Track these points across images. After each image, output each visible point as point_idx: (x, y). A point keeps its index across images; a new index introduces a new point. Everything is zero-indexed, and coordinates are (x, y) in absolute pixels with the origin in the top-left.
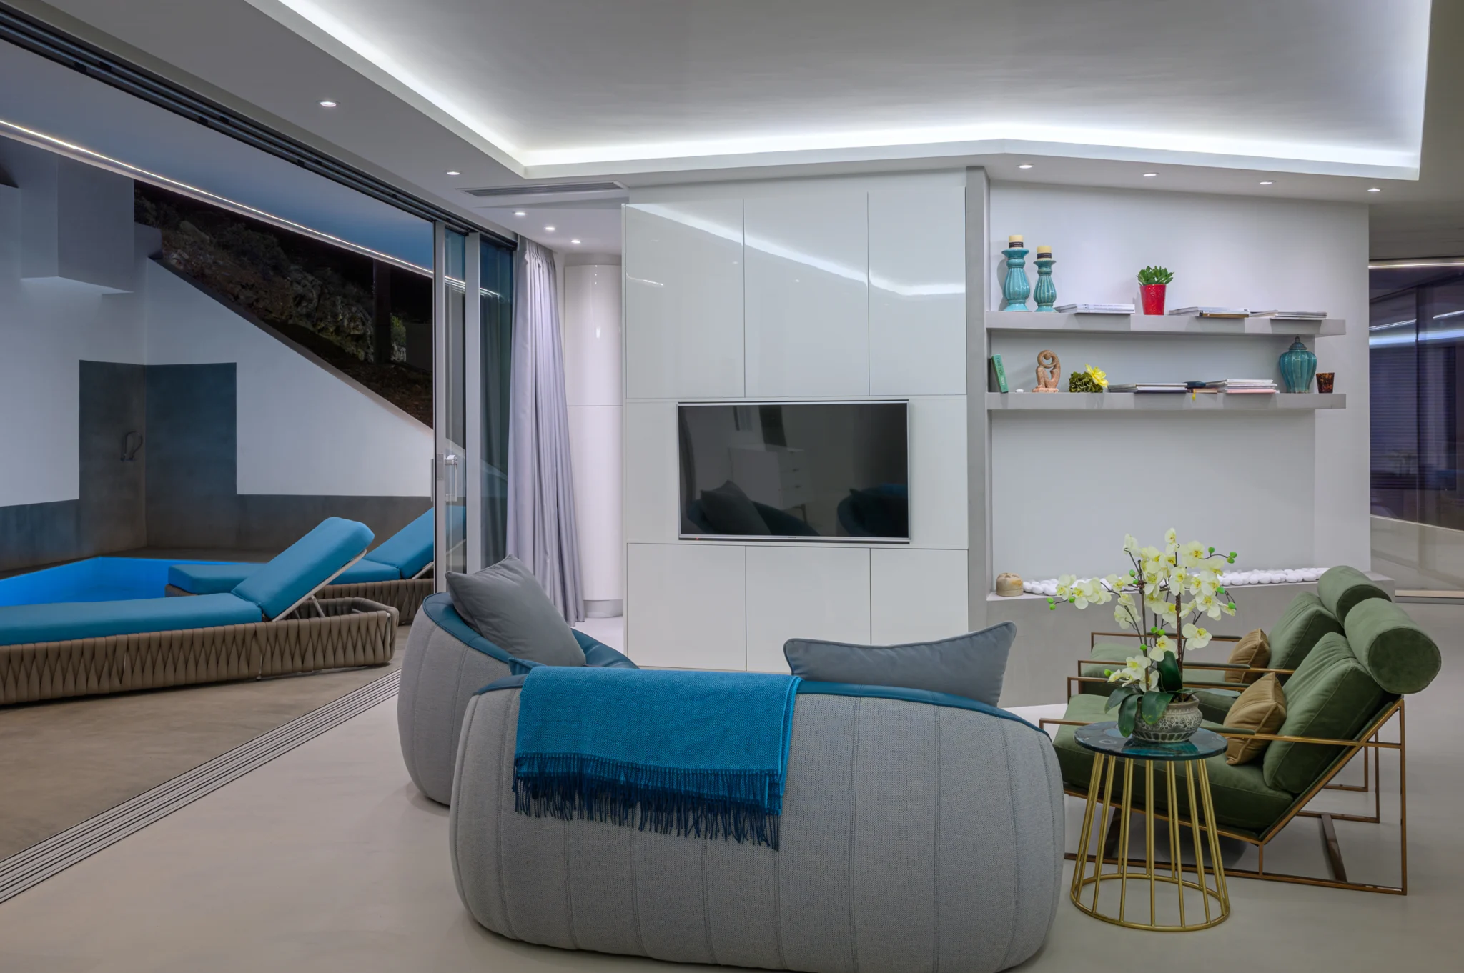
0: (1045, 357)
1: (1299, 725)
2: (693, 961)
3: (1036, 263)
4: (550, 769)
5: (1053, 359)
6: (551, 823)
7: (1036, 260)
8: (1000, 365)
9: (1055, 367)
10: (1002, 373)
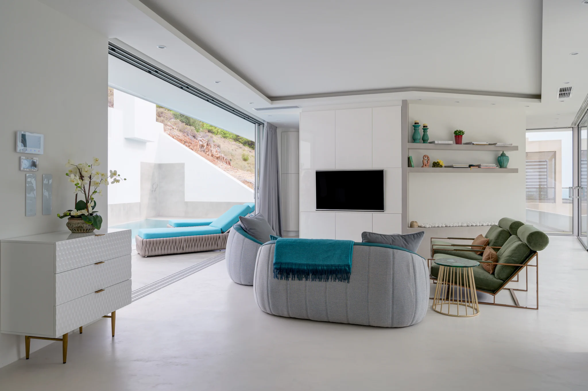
0: (425, 157)
1: (505, 260)
2: (322, 321)
3: (423, 129)
4: (283, 266)
5: (428, 158)
6: (284, 282)
7: (423, 128)
8: (412, 159)
9: (428, 160)
10: (412, 162)
